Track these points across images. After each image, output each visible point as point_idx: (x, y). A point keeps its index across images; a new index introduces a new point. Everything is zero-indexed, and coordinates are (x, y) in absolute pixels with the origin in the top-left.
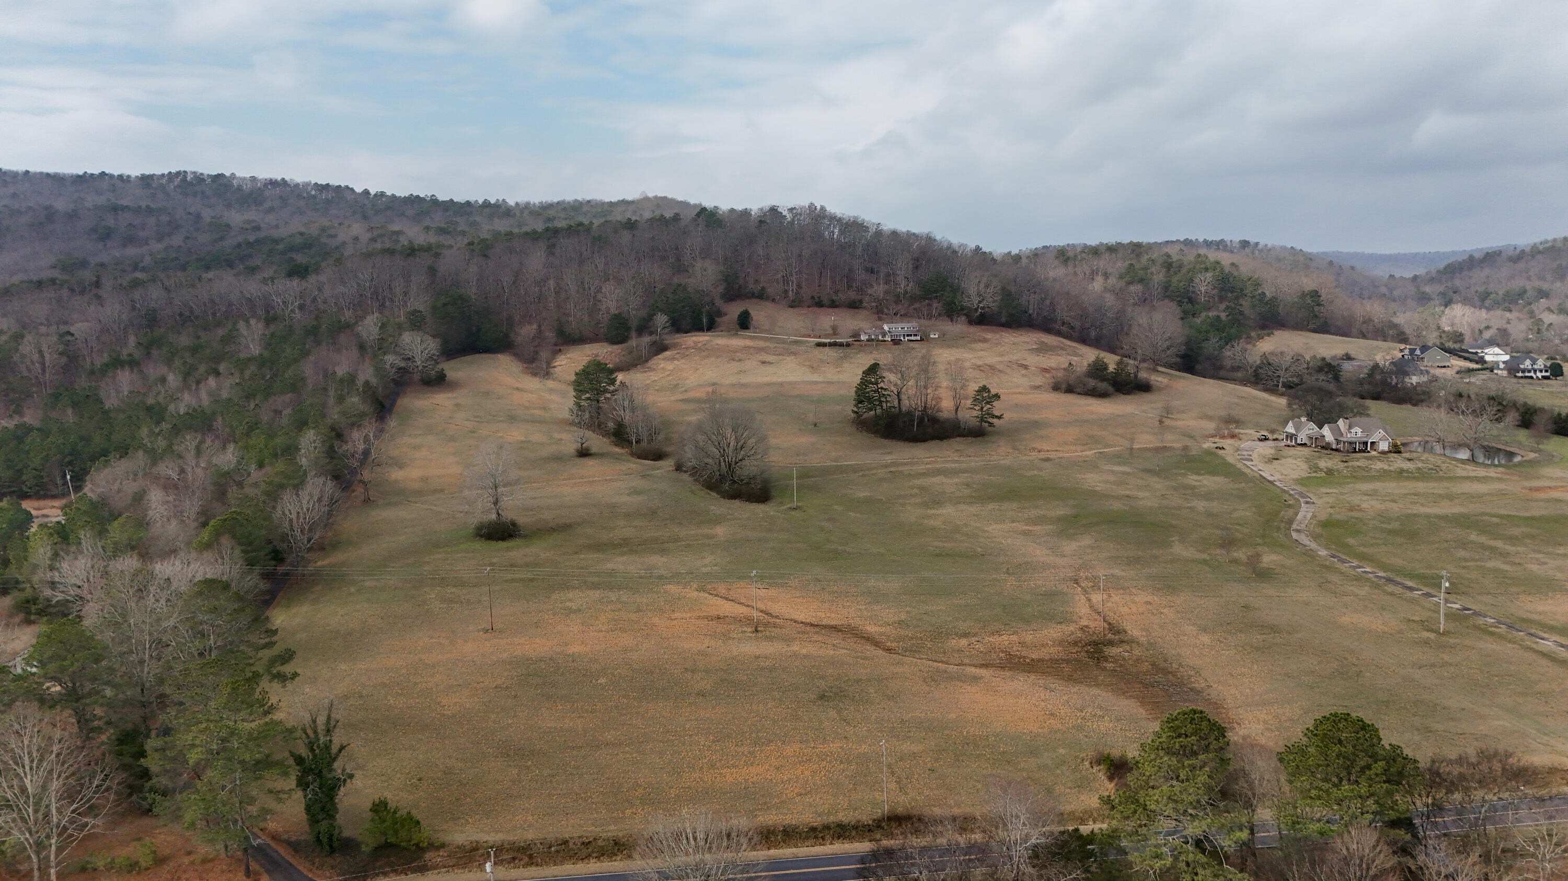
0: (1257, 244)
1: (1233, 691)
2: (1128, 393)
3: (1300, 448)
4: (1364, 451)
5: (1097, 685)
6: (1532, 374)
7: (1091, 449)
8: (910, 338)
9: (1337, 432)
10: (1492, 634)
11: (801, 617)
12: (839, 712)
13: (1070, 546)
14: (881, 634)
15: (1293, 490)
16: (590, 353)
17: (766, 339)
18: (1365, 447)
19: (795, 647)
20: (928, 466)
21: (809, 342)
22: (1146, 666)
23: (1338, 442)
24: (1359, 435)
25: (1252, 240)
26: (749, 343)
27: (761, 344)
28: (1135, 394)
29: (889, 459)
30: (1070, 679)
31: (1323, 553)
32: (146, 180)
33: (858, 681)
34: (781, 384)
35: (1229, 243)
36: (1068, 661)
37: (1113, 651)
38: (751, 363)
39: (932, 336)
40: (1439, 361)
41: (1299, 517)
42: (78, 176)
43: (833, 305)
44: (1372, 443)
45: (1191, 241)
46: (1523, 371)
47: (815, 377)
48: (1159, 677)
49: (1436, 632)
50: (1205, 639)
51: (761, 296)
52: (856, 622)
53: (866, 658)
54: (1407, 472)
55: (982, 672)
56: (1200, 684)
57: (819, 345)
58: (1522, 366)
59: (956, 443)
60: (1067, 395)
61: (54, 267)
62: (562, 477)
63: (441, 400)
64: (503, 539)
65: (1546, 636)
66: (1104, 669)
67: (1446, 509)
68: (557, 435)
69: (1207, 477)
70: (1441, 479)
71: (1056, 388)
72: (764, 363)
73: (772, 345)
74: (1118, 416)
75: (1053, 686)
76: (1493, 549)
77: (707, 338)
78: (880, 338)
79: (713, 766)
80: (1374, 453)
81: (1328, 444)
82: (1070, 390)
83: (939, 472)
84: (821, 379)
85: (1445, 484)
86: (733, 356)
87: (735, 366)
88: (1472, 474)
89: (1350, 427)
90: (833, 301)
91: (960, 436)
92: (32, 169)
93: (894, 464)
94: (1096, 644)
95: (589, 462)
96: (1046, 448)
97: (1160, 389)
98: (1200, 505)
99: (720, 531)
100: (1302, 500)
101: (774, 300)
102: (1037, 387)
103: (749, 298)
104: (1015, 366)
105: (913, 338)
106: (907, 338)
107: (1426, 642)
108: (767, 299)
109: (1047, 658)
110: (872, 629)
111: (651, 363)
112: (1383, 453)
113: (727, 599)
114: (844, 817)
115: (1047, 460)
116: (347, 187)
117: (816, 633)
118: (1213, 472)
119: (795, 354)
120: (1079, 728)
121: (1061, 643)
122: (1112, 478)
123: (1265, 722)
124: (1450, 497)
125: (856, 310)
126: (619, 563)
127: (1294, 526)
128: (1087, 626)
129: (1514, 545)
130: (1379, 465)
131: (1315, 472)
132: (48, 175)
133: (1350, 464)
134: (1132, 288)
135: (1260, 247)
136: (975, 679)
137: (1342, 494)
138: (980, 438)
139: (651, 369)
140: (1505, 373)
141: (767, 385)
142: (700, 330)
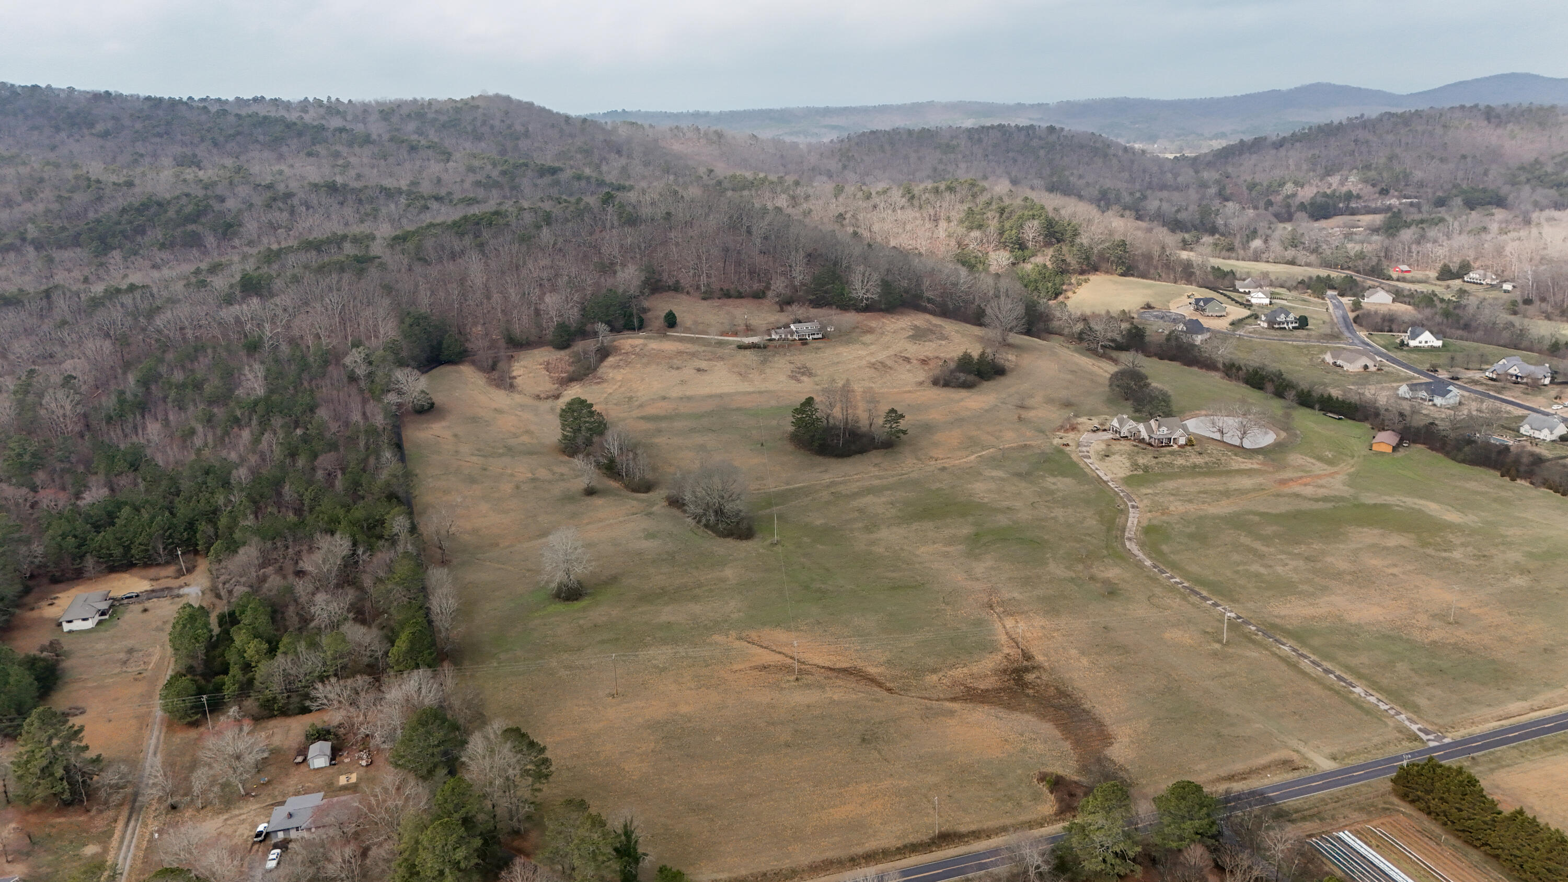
1: (1109, 710)
3: (1123, 442)
4: (1169, 445)
5: (1027, 712)
6: (1285, 325)
7: (973, 453)
8: (813, 336)
9: (1150, 430)
10: (1254, 642)
11: (821, 662)
12: (879, 753)
13: (979, 568)
14: (880, 675)
15: (1122, 491)
16: (541, 360)
17: (691, 341)
18: (1169, 442)
19: (829, 694)
20: (858, 484)
21: (728, 343)
22: (1052, 691)
23: (1150, 437)
24: (1165, 432)
26: (680, 346)
27: (690, 346)
28: (994, 379)
29: (827, 478)
30: (1009, 707)
31: (1148, 563)
33: (881, 723)
34: (721, 396)
36: (1003, 690)
37: (1030, 677)
38: (688, 372)
39: (830, 331)
40: (1217, 311)
41: (1129, 524)
43: (740, 296)
44: (1175, 439)
46: (1279, 323)
47: (745, 387)
48: (1063, 701)
49: (1220, 641)
50: (1085, 661)
51: (677, 288)
52: (860, 664)
53: (878, 700)
55: (955, 706)
56: (1087, 706)
57: (739, 346)
58: (1278, 319)
59: (875, 457)
60: (944, 389)
63: (440, 430)
64: (575, 599)
65: (1284, 640)
66: (1028, 696)
67: (1224, 508)
68: (559, 470)
69: (1060, 478)
70: (1220, 474)
71: (935, 382)
72: (699, 370)
73: (699, 348)
74: (986, 411)
75: (1000, 715)
76: (1254, 552)
77: (641, 341)
78: (789, 336)
79: (823, 808)
80: (1175, 448)
81: (1143, 439)
82: (946, 385)
83: (870, 491)
84: (751, 389)
85: (1224, 479)
86: (671, 362)
87: (676, 375)
88: (1243, 466)
89: (1159, 426)
90: (739, 292)
91: (875, 448)
93: (833, 484)
94: (1016, 671)
95: (598, 501)
96: (941, 456)
97: (1011, 371)
98: (1059, 513)
99: (729, 573)
100: (1130, 504)
101: (688, 293)
102: (922, 386)
103: (666, 291)
104: (901, 361)
105: (816, 336)
106: (810, 336)
107: (1215, 654)
108: (683, 291)
109: (990, 688)
110: (872, 670)
112: (1181, 446)
113: (762, 646)
114: (912, 839)
115: (943, 469)
117: (837, 677)
118: (1063, 474)
119: (721, 358)
120: (1024, 750)
121: (996, 672)
122: (993, 486)
123: (1130, 736)
124: (1227, 494)
125: (760, 300)
126: (667, 614)
127: (1127, 534)
128: (1008, 654)
129: (1268, 546)
130: (1180, 461)
131: (1136, 469)
133: (1161, 459)
135: (1064, 133)
136: (952, 713)
137: (1156, 494)
138: (890, 450)
139: (602, 381)
140: (1266, 325)
141: (711, 396)
142: (633, 329)
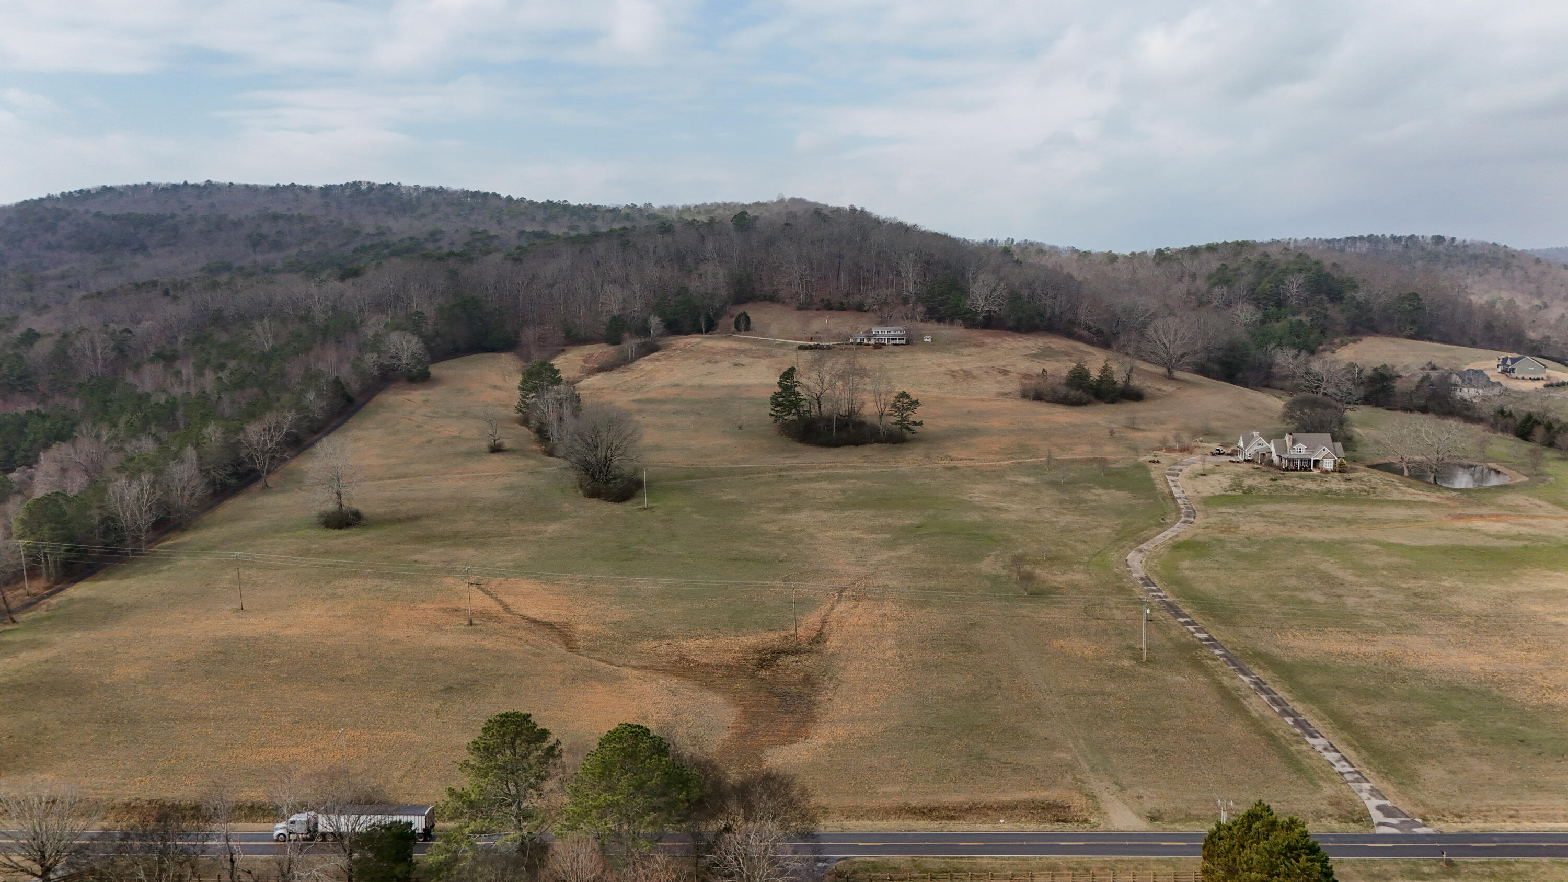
0: (1453, 239)
2: (1113, 401)
4: (1306, 469)
7: (1011, 459)
8: (895, 342)
9: (1282, 449)
11: (532, 613)
13: (880, 556)
14: (583, 632)
15: (1189, 507)
16: (586, 353)
17: (755, 342)
18: (1305, 466)
21: (792, 344)
23: (1280, 458)
24: (1303, 452)
25: (1448, 235)
26: (735, 345)
27: (745, 346)
28: (1120, 402)
31: (1138, 574)
32: (327, 190)
34: (738, 387)
35: (1420, 239)
36: (730, 667)
37: (787, 659)
38: (724, 365)
39: (925, 340)
40: (1532, 372)
41: (1159, 537)
42: (272, 188)
43: (842, 308)
44: (1316, 462)
45: (1377, 237)
48: (795, 688)
49: (1140, 660)
53: (540, 655)
54: (1335, 493)
55: (636, 674)
57: (801, 348)
61: (202, 270)
62: (456, 472)
63: (417, 395)
64: (340, 527)
69: (1112, 491)
71: (1024, 395)
72: (736, 365)
73: (754, 347)
77: (699, 341)
78: (866, 341)
80: (1316, 472)
81: (1272, 460)
86: (711, 358)
87: (709, 367)
89: (1294, 442)
90: (841, 303)
91: (878, 442)
92: (235, 182)
93: (791, 468)
94: (779, 651)
95: (496, 457)
96: (961, 457)
97: (1154, 398)
100: (1184, 519)
101: (782, 303)
102: (1005, 395)
104: (995, 372)
105: (898, 342)
106: (891, 342)
107: (1111, 670)
108: (778, 301)
111: (633, 365)
112: (1327, 472)
113: (488, 593)
115: (952, 468)
116: (494, 194)
118: (1122, 487)
119: (771, 357)
121: (748, 649)
125: (863, 313)
127: (1142, 546)
130: (1316, 485)
131: (1234, 490)
132: (247, 186)
134: (1216, 290)
137: (1235, 514)
138: (897, 445)
139: (631, 370)
141: (724, 387)
142: (699, 331)
